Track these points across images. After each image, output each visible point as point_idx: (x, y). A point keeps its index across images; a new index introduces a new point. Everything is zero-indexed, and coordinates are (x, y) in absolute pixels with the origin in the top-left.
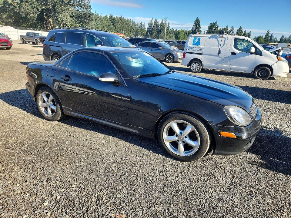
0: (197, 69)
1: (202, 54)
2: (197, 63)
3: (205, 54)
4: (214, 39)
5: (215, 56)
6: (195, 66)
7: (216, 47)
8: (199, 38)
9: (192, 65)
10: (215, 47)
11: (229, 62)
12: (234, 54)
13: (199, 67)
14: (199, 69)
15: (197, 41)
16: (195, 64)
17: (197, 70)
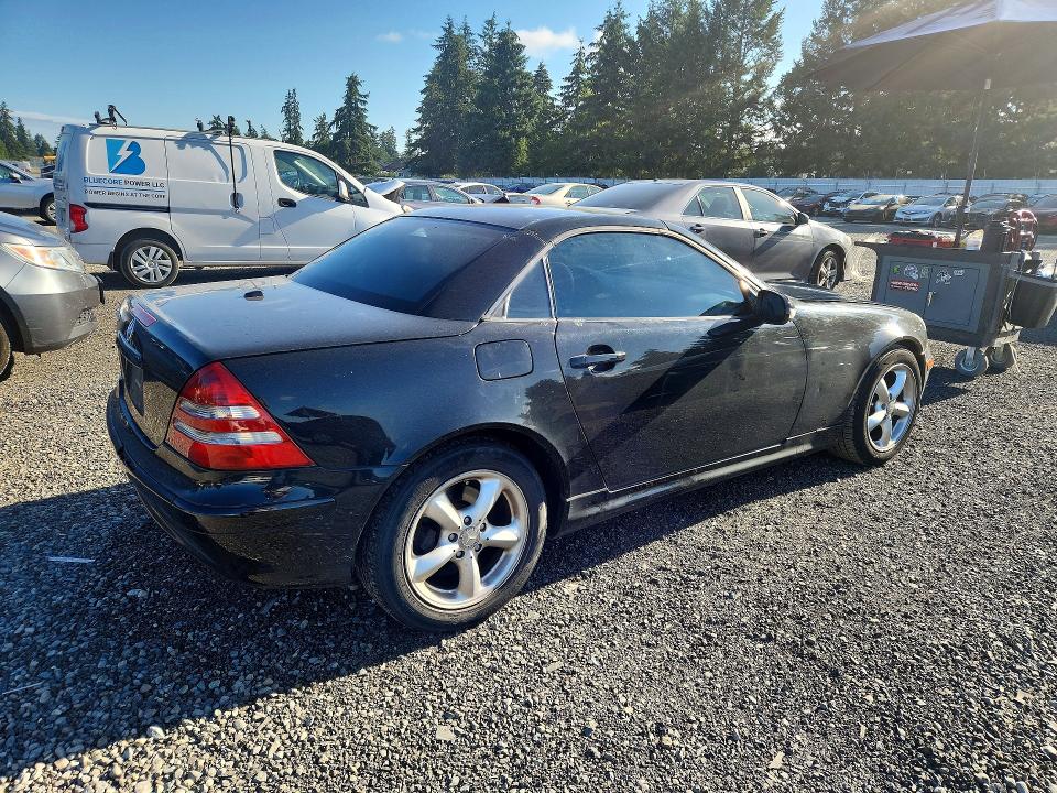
0: (163, 272)
1: (168, 210)
2: (153, 249)
3: (178, 210)
4: (199, 149)
5: (225, 214)
6: (147, 262)
7: (217, 179)
8: (130, 141)
9: (135, 256)
10: (212, 179)
11: (278, 233)
12: (287, 203)
13: (168, 262)
14: (169, 270)
15: (124, 154)
16: (147, 252)
17: (161, 278)
